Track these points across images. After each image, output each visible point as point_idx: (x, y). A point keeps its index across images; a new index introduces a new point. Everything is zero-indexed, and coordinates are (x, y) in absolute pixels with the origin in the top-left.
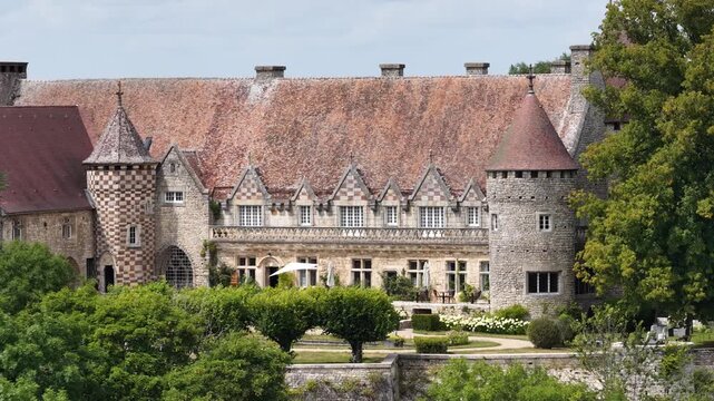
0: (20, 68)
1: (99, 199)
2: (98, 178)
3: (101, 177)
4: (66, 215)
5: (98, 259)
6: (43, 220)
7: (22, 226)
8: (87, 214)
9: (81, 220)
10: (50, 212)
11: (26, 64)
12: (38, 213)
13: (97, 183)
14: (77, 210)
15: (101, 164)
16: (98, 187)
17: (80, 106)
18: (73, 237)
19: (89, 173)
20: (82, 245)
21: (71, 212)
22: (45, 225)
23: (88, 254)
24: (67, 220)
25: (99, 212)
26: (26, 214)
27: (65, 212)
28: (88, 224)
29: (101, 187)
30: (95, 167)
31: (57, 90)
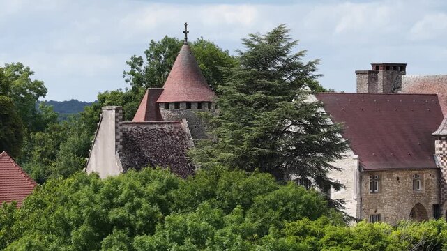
0: (402, 68)
1: (442, 161)
2: (441, 146)
3: (444, 145)
4: (417, 172)
5: (441, 205)
6: (396, 175)
7: (379, 180)
8: (433, 172)
9: (428, 176)
10: (402, 170)
11: (405, 65)
12: (391, 170)
13: (441, 149)
14: (425, 169)
15: (444, 136)
16: (441, 152)
17: (439, 95)
18: (422, 189)
19: (436, 142)
20: (430, 195)
21: (420, 169)
22: (398, 179)
23: (434, 201)
24: (416, 176)
25: (442, 171)
26: (382, 170)
27: (415, 170)
28: (434, 180)
29: (444, 152)
30: (439, 137)
31: (424, 83)
